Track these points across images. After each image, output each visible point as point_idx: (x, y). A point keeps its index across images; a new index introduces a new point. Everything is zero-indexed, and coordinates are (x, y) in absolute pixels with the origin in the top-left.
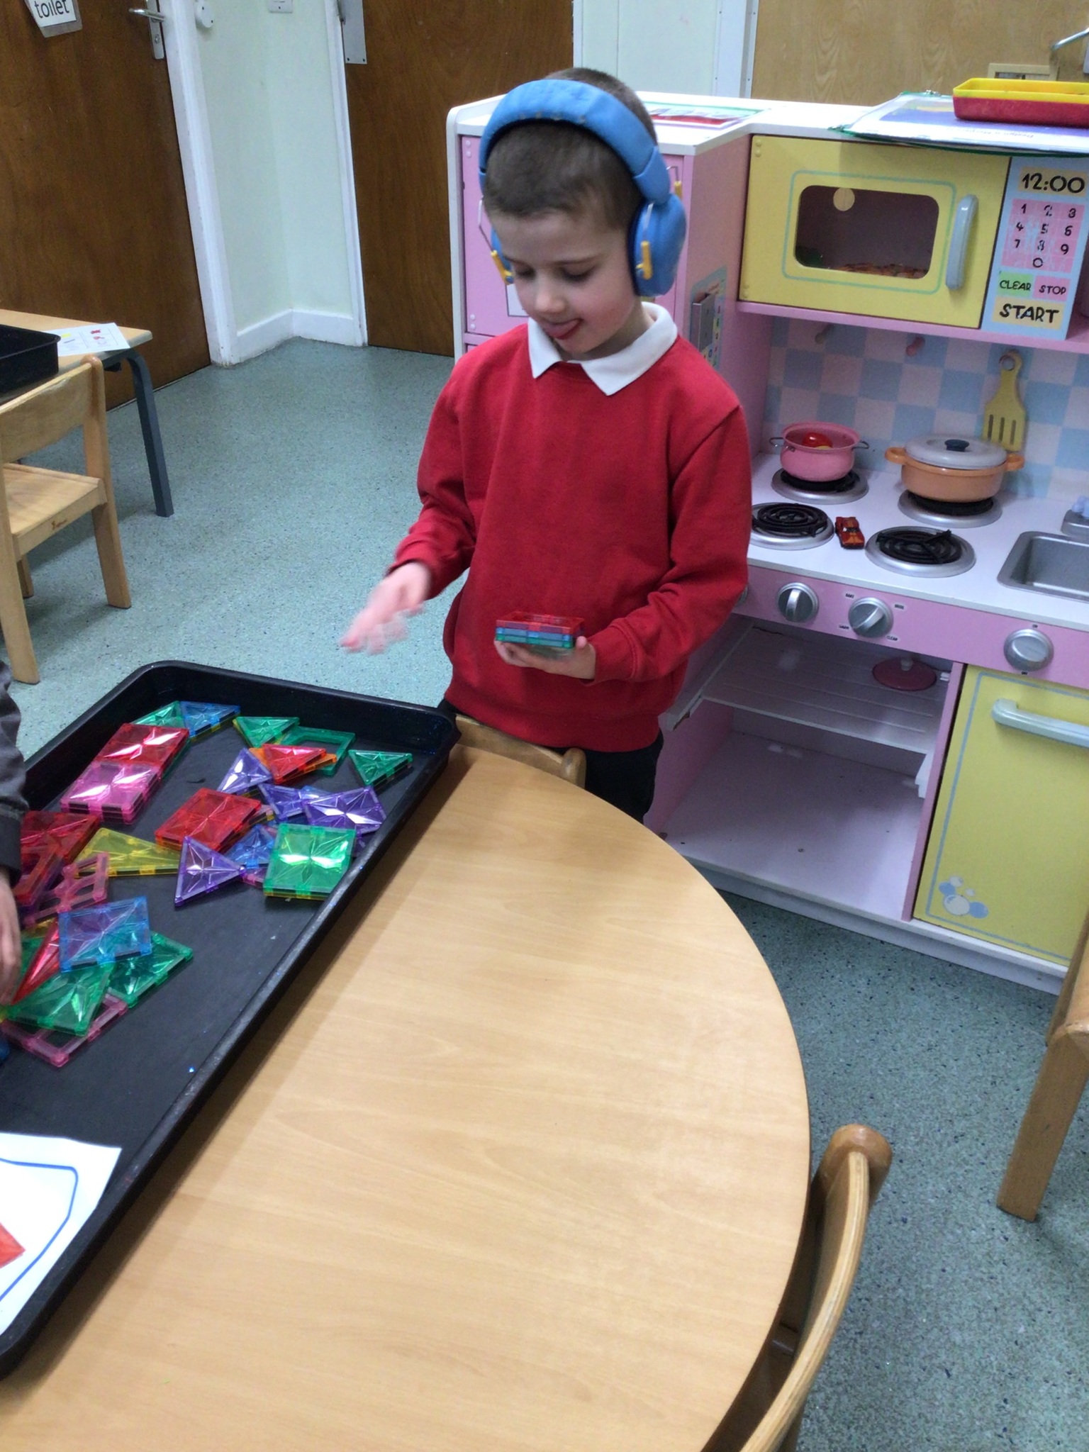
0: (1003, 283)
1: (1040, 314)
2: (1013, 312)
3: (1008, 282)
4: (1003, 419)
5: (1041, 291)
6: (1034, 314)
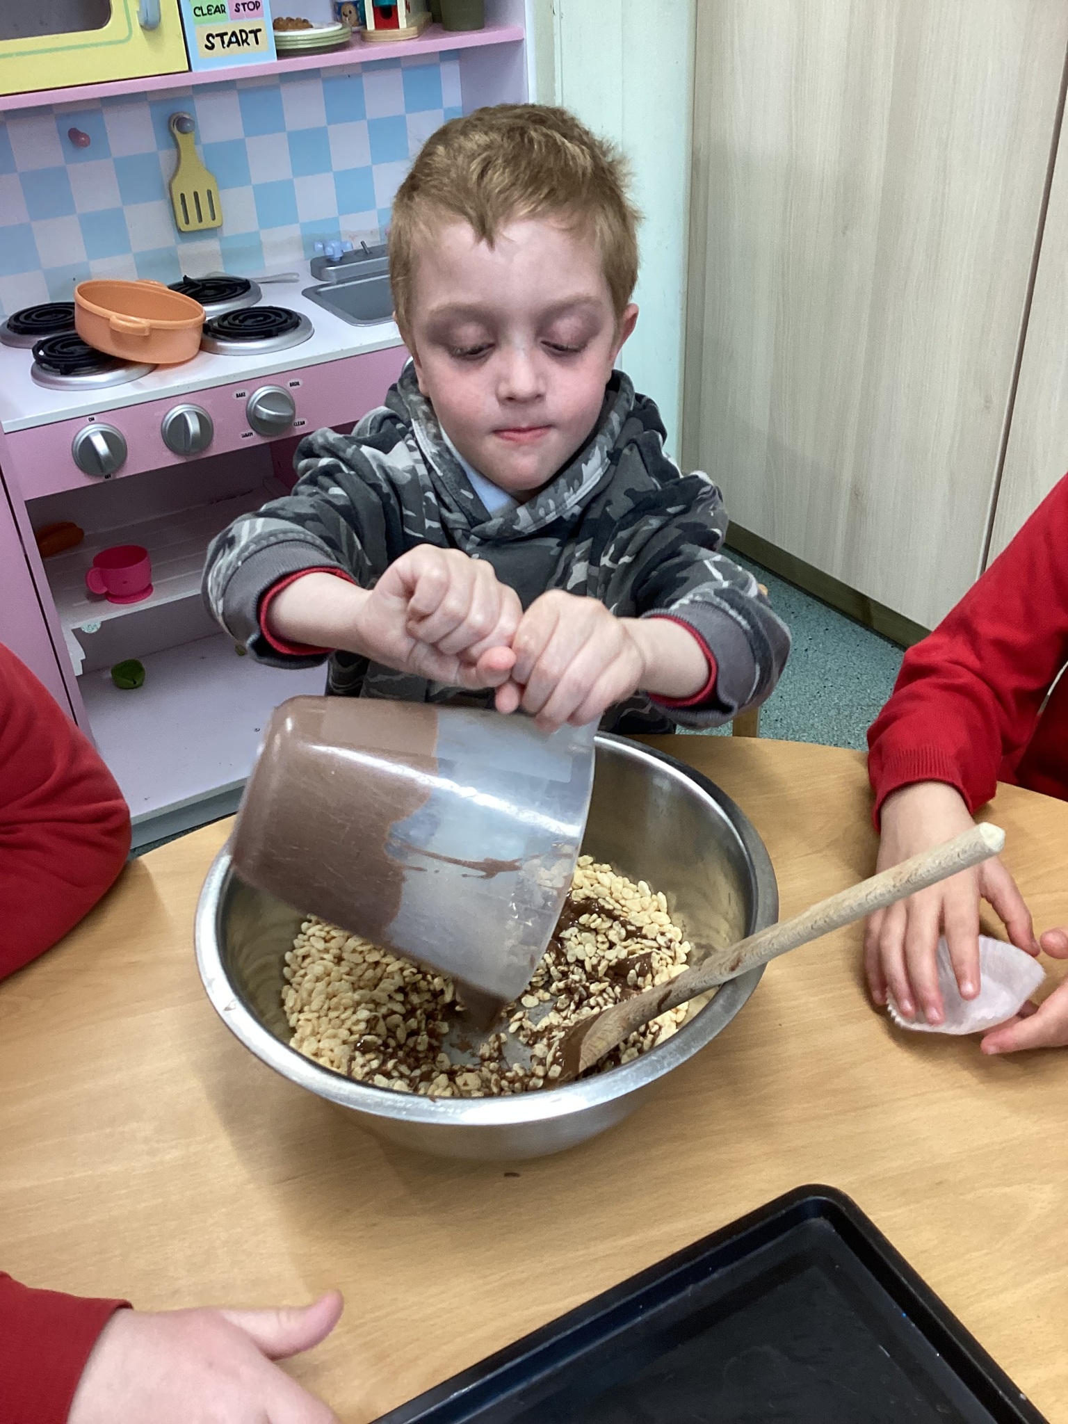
0: (197, 10)
1: (244, 37)
2: (217, 41)
3: (201, 9)
4: (196, 194)
5: (238, 11)
6: (239, 38)
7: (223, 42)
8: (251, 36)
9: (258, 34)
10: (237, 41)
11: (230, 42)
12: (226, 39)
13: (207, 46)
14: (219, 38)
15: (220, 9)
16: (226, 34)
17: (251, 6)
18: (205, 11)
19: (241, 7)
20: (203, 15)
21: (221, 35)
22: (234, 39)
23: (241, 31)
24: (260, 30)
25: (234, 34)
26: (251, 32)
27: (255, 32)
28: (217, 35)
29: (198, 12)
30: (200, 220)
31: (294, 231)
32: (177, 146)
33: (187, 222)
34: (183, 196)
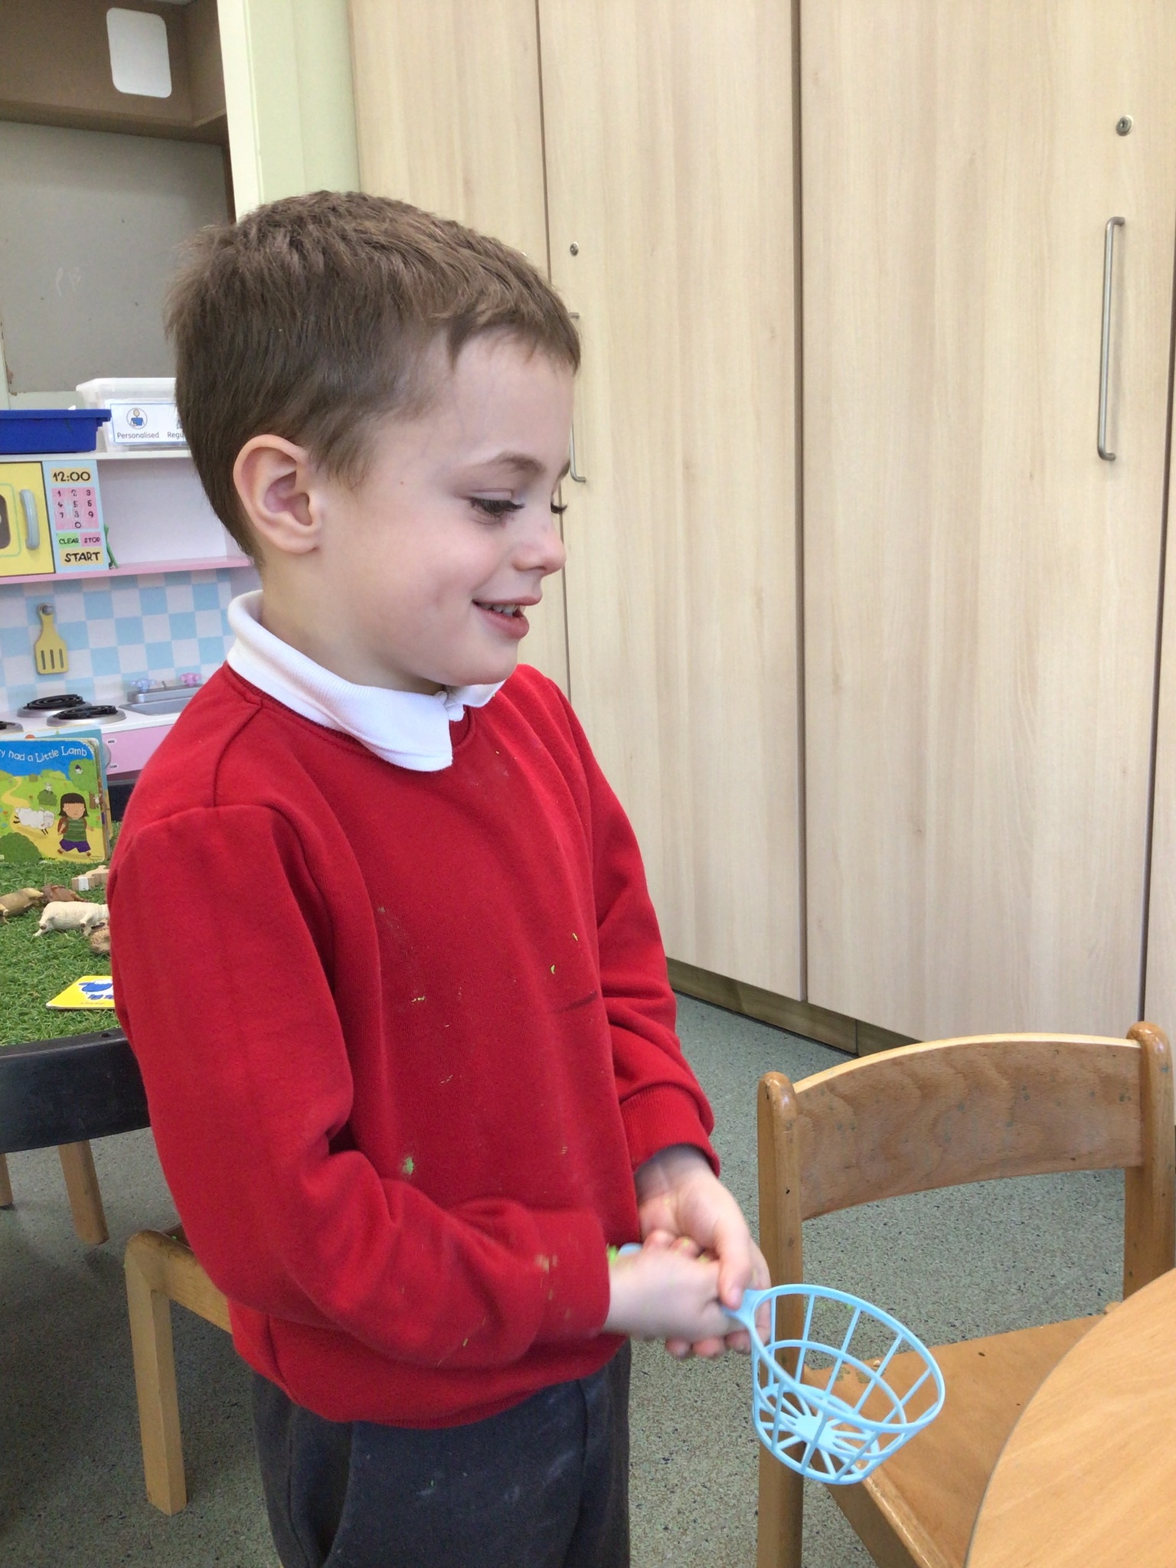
1: (89, 556)
3: (63, 540)
4: (52, 652)
5: (86, 542)
6: (86, 557)
7: (76, 558)
8: (94, 556)
9: (98, 555)
10: (85, 558)
11: (80, 558)
12: (78, 556)
13: (66, 560)
14: (73, 557)
15: (75, 541)
16: (78, 554)
17: (94, 540)
18: (66, 541)
19: (88, 541)
20: (65, 543)
21: (75, 555)
22: (83, 557)
23: (88, 553)
24: (99, 553)
25: (83, 554)
26: (94, 553)
27: (96, 554)
28: (73, 554)
29: (62, 542)
30: (53, 667)
31: (117, 679)
32: (41, 622)
33: (44, 668)
34: (42, 652)
